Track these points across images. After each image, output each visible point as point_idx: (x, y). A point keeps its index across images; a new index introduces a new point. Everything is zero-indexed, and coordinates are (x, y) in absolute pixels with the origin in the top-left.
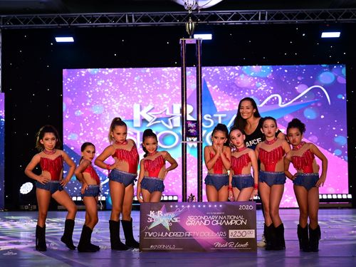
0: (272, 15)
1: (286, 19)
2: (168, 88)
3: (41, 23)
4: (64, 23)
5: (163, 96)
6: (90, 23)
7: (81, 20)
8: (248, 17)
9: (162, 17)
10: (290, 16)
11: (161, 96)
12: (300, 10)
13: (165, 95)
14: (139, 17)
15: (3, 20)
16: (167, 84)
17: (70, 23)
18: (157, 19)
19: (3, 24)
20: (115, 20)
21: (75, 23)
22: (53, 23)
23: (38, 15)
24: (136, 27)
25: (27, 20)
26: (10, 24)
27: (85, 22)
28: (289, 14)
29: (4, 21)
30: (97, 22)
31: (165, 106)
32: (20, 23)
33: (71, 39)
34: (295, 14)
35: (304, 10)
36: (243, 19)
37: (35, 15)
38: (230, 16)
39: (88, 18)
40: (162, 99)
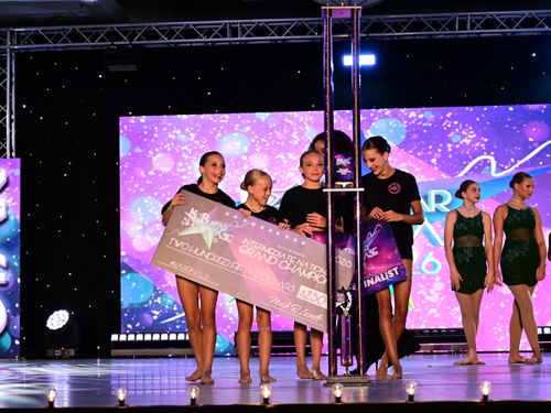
0: (478, 21)
1: (502, 27)
2: (296, 142)
3: (84, 40)
4: (121, 39)
5: (287, 158)
6: (166, 40)
7: (150, 35)
8: (437, 26)
9: (288, 27)
10: (510, 23)
11: (283, 157)
12: (527, 13)
13: (290, 156)
14: (249, 28)
15: (18, 36)
16: (294, 135)
17: (131, 39)
18: (280, 31)
19: (18, 44)
20: (209, 33)
21: (139, 39)
22: (102, 40)
23: (77, 27)
24: (244, 46)
25: (59, 36)
26: (29, 43)
27: (158, 37)
28: (509, 19)
29: (20, 38)
30: (178, 37)
31: (292, 174)
32: (46, 42)
33: (132, 68)
34: (518, 20)
35: (534, 12)
36: (429, 30)
37: (71, 28)
38: (405, 24)
39: (163, 32)
40: (285, 162)
